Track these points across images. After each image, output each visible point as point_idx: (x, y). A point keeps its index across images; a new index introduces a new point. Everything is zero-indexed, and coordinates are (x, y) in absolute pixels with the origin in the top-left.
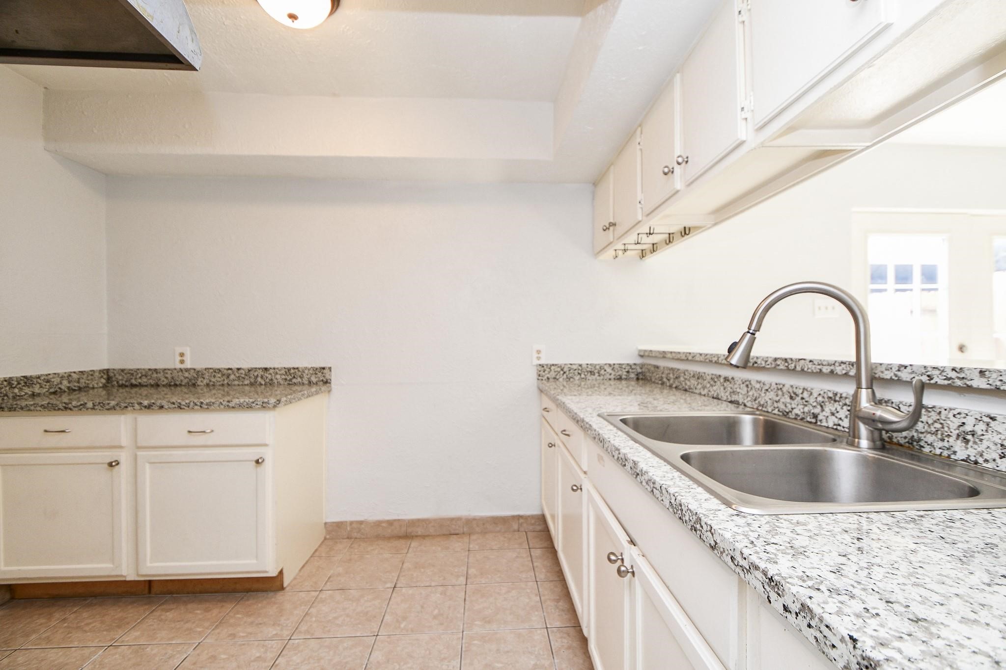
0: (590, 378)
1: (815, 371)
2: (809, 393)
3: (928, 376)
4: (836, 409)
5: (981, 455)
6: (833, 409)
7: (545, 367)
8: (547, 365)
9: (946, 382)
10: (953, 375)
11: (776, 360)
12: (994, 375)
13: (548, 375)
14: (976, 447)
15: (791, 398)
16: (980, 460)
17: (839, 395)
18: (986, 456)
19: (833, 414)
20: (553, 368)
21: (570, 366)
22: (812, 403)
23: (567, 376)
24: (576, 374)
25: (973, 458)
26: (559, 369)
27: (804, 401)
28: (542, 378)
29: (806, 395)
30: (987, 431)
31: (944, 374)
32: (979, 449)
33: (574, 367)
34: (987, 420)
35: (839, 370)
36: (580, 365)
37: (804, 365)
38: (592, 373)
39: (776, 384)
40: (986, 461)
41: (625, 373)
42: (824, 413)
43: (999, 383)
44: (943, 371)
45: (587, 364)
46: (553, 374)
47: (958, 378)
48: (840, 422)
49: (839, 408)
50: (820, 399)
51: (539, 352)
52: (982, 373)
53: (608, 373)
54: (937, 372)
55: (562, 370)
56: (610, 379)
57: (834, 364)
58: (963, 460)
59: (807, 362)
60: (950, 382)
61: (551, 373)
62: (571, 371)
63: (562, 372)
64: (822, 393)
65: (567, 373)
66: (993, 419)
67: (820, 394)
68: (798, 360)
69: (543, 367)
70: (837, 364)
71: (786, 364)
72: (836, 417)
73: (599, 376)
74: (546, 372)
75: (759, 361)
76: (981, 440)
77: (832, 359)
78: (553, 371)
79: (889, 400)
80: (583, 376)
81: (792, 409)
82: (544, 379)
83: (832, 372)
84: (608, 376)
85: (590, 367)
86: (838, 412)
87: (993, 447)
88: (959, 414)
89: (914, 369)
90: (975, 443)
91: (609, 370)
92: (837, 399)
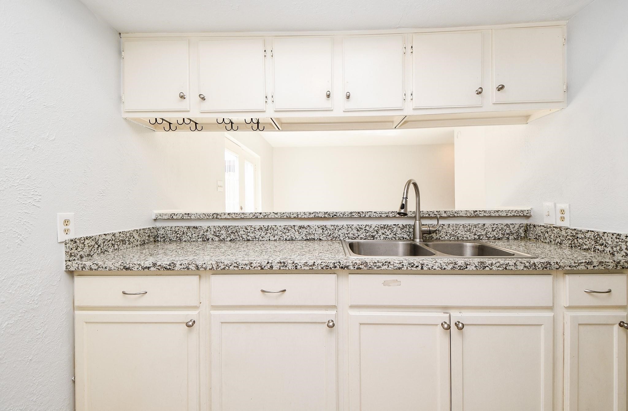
0: (122, 248)
1: (377, 217)
2: (370, 227)
3: (429, 214)
4: (385, 231)
5: (441, 237)
6: (383, 232)
7: (78, 242)
8: (80, 239)
9: (434, 216)
10: (437, 213)
11: (351, 213)
12: (448, 213)
13: (81, 253)
14: (439, 234)
15: (358, 230)
16: (440, 238)
17: (386, 226)
18: (442, 236)
19: (383, 234)
20: (87, 242)
21: (104, 237)
22: (371, 231)
23: (101, 249)
24: (110, 245)
25: (438, 238)
26: (93, 243)
27: (366, 231)
28: (74, 258)
29: (367, 228)
30: (442, 229)
31: (434, 213)
32: (440, 235)
33: (108, 238)
34: (442, 226)
35: (391, 215)
36: (114, 235)
37: (371, 215)
38: (123, 242)
39: (347, 225)
40: (442, 238)
41: (147, 238)
42: (378, 234)
43: (449, 215)
44: (434, 212)
45: (120, 233)
46: (87, 250)
47: (438, 214)
48: (387, 236)
49: (386, 231)
50: (376, 228)
51: (66, 222)
52: (445, 212)
53: (135, 239)
54: (432, 213)
55: (96, 243)
56: (137, 246)
57: (388, 213)
58: (436, 239)
59: (373, 213)
60: (435, 216)
61: (84, 250)
62: (106, 243)
63: (96, 246)
64: (377, 226)
65: (102, 246)
66: (444, 225)
67: (376, 226)
68: (367, 212)
69: (76, 242)
70: (390, 213)
71: (359, 215)
72: (385, 235)
73: (129, 244)
74: (79, 249)
75: (338, 215)
76: (441, 232)
77: (387, 211)
78: (87, 245)
79: (409, 224)
80: (116, 247)
81: (358, 236)
82: (76, 259)
83: (387, 216)
84: (136, 243)
85: (122, 235)
86: (386, 233)
87: (444, 233)
88: (434, 225)
89: (424, 212)
90: (439, 233)
91: (136, 237)
92: (386, 227)
